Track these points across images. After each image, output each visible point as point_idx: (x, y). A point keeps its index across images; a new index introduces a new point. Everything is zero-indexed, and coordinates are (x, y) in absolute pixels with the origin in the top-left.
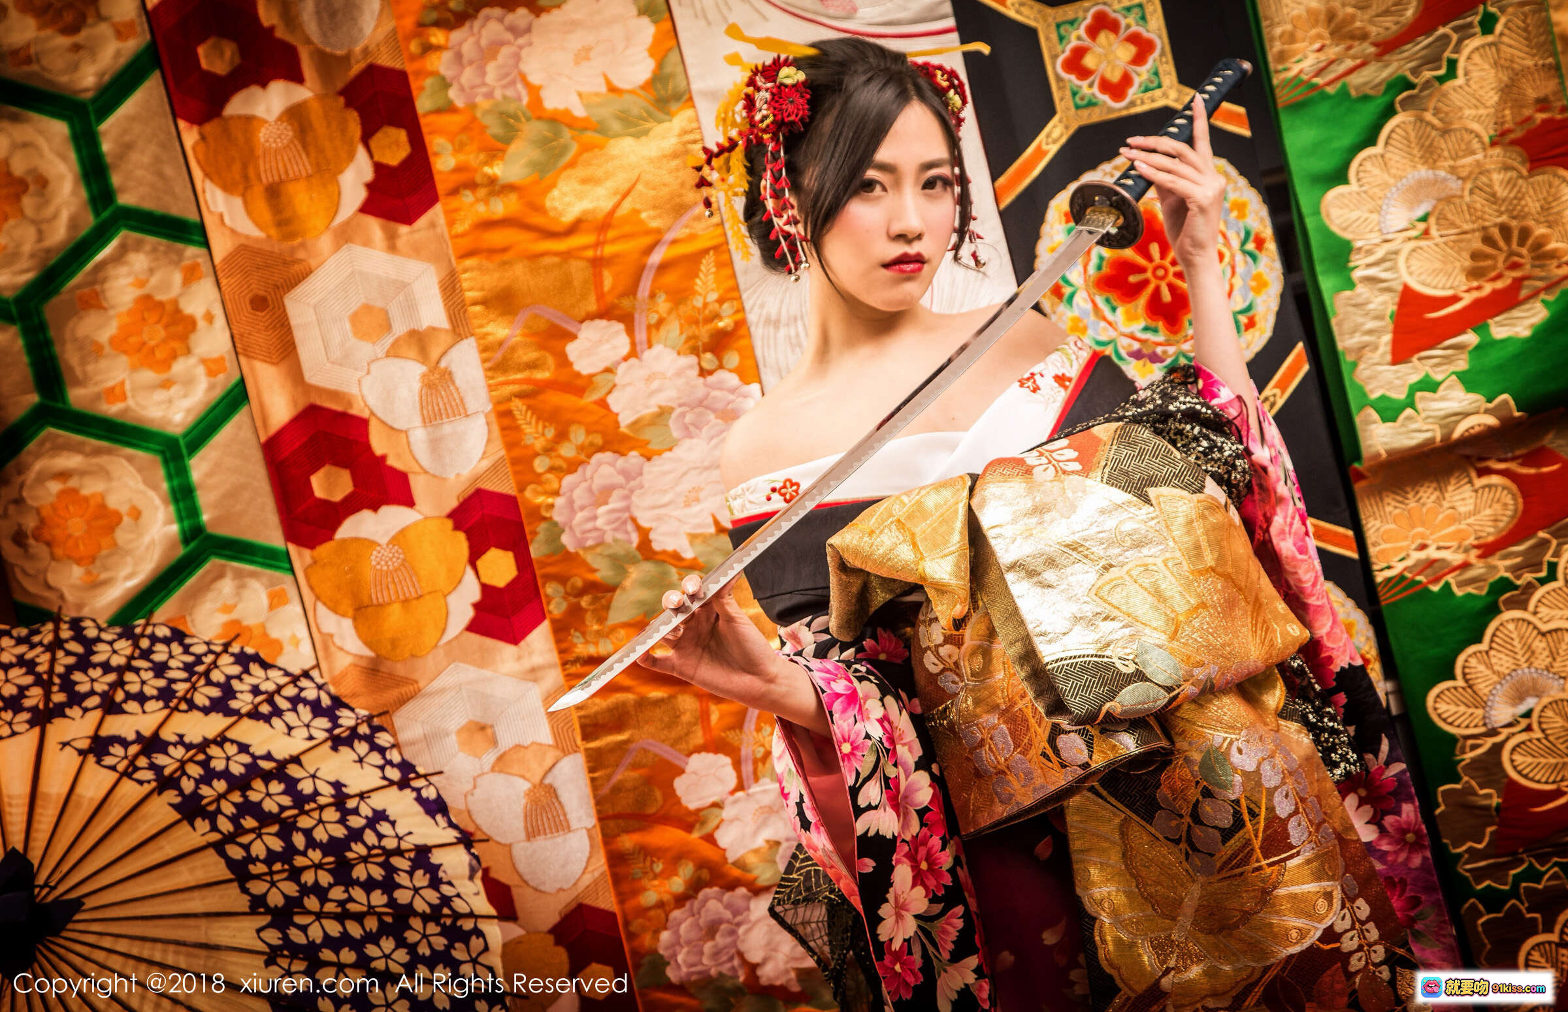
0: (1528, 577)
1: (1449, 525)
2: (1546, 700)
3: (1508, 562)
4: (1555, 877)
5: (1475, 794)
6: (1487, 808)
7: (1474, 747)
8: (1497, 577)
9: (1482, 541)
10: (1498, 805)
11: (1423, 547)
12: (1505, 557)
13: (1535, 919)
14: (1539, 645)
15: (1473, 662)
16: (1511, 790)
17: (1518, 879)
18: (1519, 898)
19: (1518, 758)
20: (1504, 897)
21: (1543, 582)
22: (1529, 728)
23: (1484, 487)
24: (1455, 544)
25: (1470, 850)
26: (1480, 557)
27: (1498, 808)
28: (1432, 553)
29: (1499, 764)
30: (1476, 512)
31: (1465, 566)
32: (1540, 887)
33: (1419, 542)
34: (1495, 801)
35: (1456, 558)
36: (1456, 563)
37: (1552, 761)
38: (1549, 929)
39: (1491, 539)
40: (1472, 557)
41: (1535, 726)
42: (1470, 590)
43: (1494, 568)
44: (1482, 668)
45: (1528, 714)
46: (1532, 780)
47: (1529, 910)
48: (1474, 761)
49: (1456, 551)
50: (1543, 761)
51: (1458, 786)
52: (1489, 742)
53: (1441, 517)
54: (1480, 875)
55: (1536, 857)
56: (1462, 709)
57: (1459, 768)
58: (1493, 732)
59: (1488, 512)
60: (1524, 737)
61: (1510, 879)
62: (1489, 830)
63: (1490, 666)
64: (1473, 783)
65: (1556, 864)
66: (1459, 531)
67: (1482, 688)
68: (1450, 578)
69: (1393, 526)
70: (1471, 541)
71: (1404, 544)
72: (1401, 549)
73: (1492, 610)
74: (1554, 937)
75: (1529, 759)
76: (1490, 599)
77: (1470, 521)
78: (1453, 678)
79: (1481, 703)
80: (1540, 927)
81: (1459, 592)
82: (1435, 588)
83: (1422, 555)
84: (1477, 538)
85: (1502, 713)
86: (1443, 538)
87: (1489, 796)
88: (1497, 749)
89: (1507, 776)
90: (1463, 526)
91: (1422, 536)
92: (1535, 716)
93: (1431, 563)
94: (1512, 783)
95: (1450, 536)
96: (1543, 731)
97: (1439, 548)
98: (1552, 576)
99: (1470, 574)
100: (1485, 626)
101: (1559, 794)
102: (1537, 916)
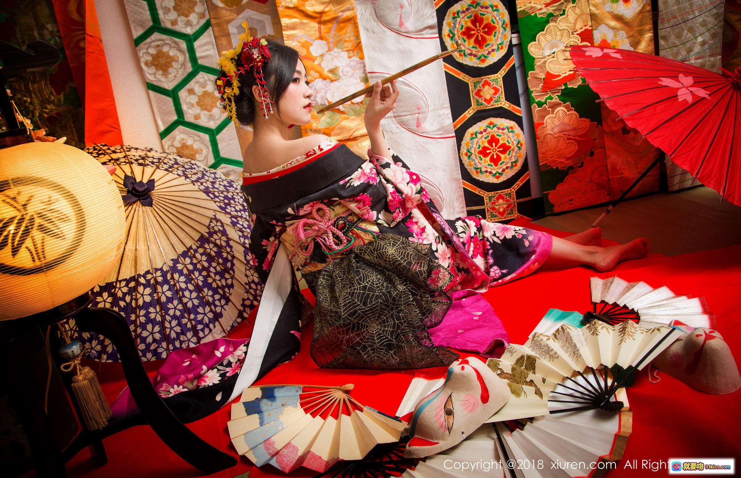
0: (557, 13)
2: (559, 49)
3: (553, 9)
4: (556, 99)
5: (538, 74)
6: (541, 79)
7: (539, 61)
8: (549, 13)
11: (530, 3)
12: (551, 7)
13: (549, 111)
14: (559, 33)
15: (541, 37)
16: (548, 74)
17: (547, 99)
18: (546, 104)
19: (550, 65)
20: (543, 104)
21: (561, 15)
22: (554, 57)
25: (535, 90)
26: (545, 7)
27: (544, 79)
28: (532, 5)
29: (545, 67)
31: (541, 9)
32: (552, 101)
34: (544, 77)
35: (539, 7)
37: (559, 67)
38: (553, 113)
39: (547, 2)
40: (543, 7)
42: (542, 16)
43: (548, 10)
44: (543, 39)
45: (554, 53)
46: (553, 71)
48: (539, 64)
49: (538, 5)
50: (556, 67)
51: (534, 72)
52: (543, 60)
54: (538, 96)
55: (552, 93)
56: (537, 50)
57: (535, 67)
58: (544, 58)
60: (552, 59)
61: (545, 99)
62: (541, 85)
63: (545, 39)
64: (538, 72)
67: (543, 45)
68: (537, 12)
72: (525, 2)
73: (547, 22)
74: (554, 115)
75: (553, 66)
76: (547, 19)
78: (535, 41)
79: (542, 49)
80: (550, 113)
81: (539, 17)
82: (533, 15)
83: (530, 5)
84: (544, 2)
85: (547, 52)
86: (535, 1)
87: (542, 75)
88: (545, 62)
89: (547, 70)
92: (556, 53)
93: (532, 8)
94: (548, 72)
96: (557, 59)
97: (535, 4)
98: (564, 14)
99: (542, 11)
100: (545, 26)
101: (559, 76)
102: (550, 109)
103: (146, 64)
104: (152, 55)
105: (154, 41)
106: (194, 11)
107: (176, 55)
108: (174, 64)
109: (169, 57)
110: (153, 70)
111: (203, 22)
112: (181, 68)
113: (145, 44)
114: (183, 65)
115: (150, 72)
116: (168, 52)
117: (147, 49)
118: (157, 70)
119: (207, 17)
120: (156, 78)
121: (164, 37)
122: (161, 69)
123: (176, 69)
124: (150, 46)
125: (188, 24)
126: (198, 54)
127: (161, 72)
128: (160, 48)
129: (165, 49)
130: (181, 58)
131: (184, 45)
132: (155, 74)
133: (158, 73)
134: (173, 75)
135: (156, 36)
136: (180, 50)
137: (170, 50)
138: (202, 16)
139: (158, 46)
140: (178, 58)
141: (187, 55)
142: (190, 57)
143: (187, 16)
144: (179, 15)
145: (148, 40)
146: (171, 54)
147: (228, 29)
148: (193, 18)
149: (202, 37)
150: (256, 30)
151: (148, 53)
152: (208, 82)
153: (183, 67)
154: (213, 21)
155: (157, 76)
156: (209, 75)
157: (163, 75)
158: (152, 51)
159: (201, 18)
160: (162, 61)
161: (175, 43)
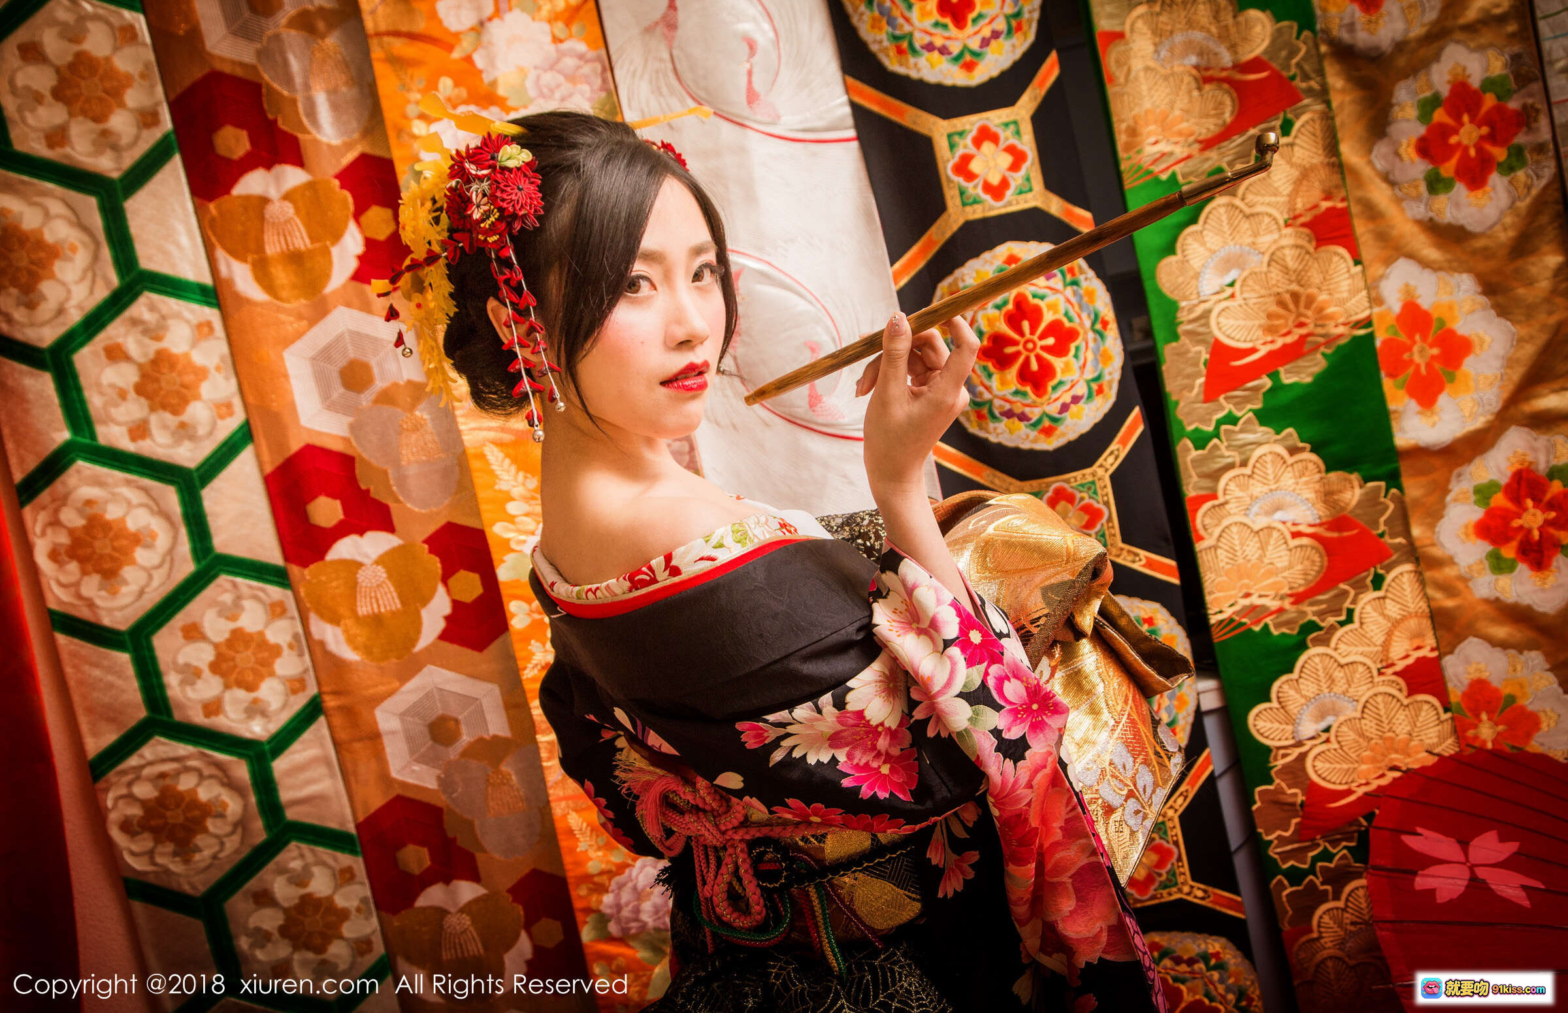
0: (1331, 620)
1: (1268, 578)
2: (1342, 719)
3: (1315, 608)
4: (1344, 857)
5: (1284, 793)
6: (1293, 804)
7: (1284, 756)
8: (1306, 620)
9: (1294, 591)
10: (1302, 802)
11: (1247, 595)
12: (1312, 604)
13: (1326, 891)
14: (1338, 674)
15: (1285, 687)
16: (1312, 789)
17: (1315, 859)
18: (1315, 875)
19: (1319, 764)
20: (1304, 874)
21: (1342, 624)
22: (1328, 741)
23: (1296, 547)
24: (1272, 593)
25: (1279, 838)
26: (1293, 603)
27: (1302, 805)
28: (1255, 600)
29: (1304, 769)
30: (1290, 567)
31: (1281, 610)
32: (1332, 865)
33: (1245, 591)
34: (1301, 798)
35: (1274, 604)
36: (1273, 609)
37: (1345, 766)
38: (1337, 897)
39: (1301, 589)
40: (1287, 604)
41: (1333, 739)
42: (1285, 630)
43: (1304, 613)
44: (1292, 692)
45: (1327, 730)
46: (1329, 781)
47: (1323, 883)
48: (1285, 767)
49: (1274, 599)
50: (1338, 766)
51: (1271, 787)
52: (1296, 752)
53: (1262, 571)
54: (1285, 856)
55: (1330, 842)
56: (1276, 725)
57: (1273, 773)
58: (1299, 744)
59: (1300, 567)
60: (1324, 747)
61: (1309, 860)
62: (1295, 821)
63: (1298, 691)
64: (1284, 785)
65: (1345, 847)
66: (1275, 583)
67: (1292, 708)
68: (1268, 620)
69: (1225, 578)
70: (1286, 590)
71: (1233, 592)
72: (1231, 597)
73: (1302, 646)
74: (1341, 904)
75: (1327, 765)
76: (1301, 637)
77: (1285, 574)
78: (1269, 700)
79: (1291, 720)
80: (1330, 896)
81: (1275, 633)
82: (1257, 628)
83: (1247, 602)
84: (1291, 588)
85: (1308, 728)
86: (1263, 588)
87: (1295, 795)
88: (1302, 757)
89: (1309, 779)
90: (1279, 579)
91: (1248, 586)
92: (1333, 731)
93: (1253, 608)
94: (1313, 785)
95: (1270, 586)
96: (1339, 742)
97: (1260, 596)
98: (1349, 619)
99: (1284, 617)
100: (1296, 659)
101: (1349, 792)
102: (1328, 887)
103: (126, 826)
104: (143, 803)
105: (150, 763)
106: (272, 674)
107: (217, 797)
108: (211, 824)
109: (195, 804)
110: (145, 842)
111: (299, 702)
112: (233, 833)
113: (124, 773)
114: (241, 824)
115: (134, 848)
116: (193, 791)
117: (130, 784)
118: (158, 841)
119: (312, 690)
120: (154, 864)
121: (183, 749)
122: (171, 838)
123: (217, 836)
124: (138, 778)
125: (256, 709)
126: (285, 795)
127: (169, 847)
128: (168, 781)
129: (186, 783)
130: (233, 806)
131: (242, 771)
132: (151, 854)
133: (160, 849)
134: (207, 853)
135: (158, 748)
136: (230, 784)
137: (198, 785)
138: (296, 685)
139: (163, 776)
140: (224, 805)
141: (253, 799)
142: (261, 803)
143: (250, 688)
144: (227, 686)
145: (133, 761)
146: (203, 795)
147: (375, 723)
148: (271, 692)
149: (296, 746)
150: (457, 721)
151: (130, 797)
152: (316, 870)
153: (239, 830)
154: (330, 702)
155: (159, 860)
156: (320, 849)
157: (175, 854)
158: (144, 790)
159: (294, 692)
160: (175, 817)
161: (218, 765)
